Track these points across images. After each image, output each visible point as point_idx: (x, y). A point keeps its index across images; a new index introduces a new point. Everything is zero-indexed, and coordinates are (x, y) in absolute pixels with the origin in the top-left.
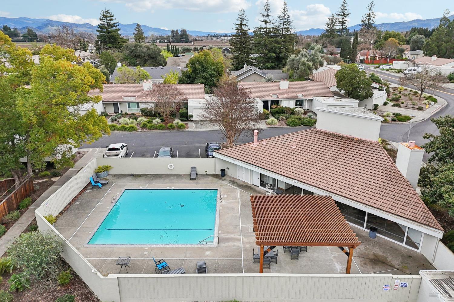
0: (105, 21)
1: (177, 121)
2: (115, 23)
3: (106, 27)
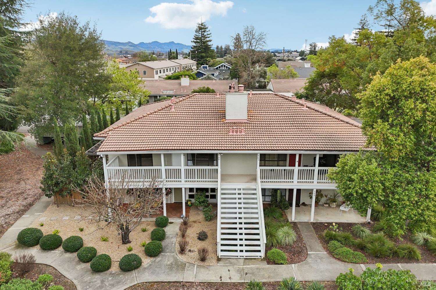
0: (200, 32)
2: (208, 35)
3: (200, 38)
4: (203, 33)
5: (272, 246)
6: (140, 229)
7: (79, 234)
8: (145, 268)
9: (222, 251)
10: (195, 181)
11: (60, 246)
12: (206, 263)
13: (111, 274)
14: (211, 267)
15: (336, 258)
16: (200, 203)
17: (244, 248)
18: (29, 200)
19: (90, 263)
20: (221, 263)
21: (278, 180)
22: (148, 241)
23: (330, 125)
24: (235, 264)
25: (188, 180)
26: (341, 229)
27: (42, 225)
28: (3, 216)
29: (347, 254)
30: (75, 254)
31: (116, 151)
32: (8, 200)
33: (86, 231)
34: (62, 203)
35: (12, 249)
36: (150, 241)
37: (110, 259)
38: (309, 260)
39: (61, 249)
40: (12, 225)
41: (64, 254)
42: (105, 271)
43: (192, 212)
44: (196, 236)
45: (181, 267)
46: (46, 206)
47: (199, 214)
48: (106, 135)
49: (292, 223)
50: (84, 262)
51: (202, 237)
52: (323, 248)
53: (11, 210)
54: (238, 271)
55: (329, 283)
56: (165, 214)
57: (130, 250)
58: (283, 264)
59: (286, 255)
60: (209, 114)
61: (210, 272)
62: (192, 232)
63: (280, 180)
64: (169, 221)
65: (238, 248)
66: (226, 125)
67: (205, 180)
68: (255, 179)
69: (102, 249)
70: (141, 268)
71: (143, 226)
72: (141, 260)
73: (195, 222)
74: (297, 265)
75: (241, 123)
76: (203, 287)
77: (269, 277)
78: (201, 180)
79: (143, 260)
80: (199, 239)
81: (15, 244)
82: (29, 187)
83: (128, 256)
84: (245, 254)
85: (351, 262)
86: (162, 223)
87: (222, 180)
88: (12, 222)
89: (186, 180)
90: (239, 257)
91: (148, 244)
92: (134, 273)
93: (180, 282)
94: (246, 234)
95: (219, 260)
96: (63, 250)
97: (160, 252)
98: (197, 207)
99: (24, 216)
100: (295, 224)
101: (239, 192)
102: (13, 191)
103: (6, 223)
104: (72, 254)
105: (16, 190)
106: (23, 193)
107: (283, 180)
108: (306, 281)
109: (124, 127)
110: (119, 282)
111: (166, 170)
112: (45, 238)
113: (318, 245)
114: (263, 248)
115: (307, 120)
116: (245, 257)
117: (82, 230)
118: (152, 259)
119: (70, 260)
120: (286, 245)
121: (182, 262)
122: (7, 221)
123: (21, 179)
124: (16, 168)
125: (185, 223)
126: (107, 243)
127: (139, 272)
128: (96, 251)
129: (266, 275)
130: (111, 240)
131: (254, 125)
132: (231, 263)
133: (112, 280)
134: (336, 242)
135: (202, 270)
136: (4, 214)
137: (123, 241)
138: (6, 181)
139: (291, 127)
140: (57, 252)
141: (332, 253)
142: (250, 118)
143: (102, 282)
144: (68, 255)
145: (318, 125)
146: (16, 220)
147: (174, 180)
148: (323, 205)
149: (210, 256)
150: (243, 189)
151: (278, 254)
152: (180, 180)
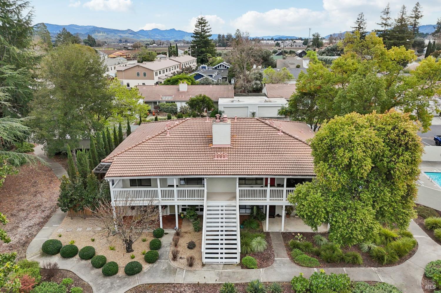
0: (200, 27)
2: (208, 29)
3: (200, 33)
4: (203, 28)
5: (247, 253)
6: (141, 239)
7: (91, 244)
8: (145, 273)
9: (206, 258)
10: (186, 200)
11: (77, 254)
12: (192, 269)
13: (118, 277)
14: (197, 272)
15: (296, 263)
16: (190, 216)
17: (224, 256)
18: (47, 213)
19: (102, 268)
20: (205, 268)
21: (254, 198)
22: (147, 250)
23: (300, 150)
24: (216, 269)
25: (180, 198)
26: (305, 238)
27: (60, 236)
28: (27, 228)
29: (304, 260)
30: (90, 261)
31: (121, 176)
32: (28, 212)
33: (97, 241)
34: (75, 216)
35: (37, 257)
36: (149, 250)
37: (117, 265)
38: (275, 265)
39: (77, 256)
40: (35, 236)
41: (80, 261)
42: (114, 275)
43: (184, 223)
44: (186, 245)
45: (173, 271)
46: (62, 219)
47: (190, 226)
48: (111, 161)
49: (266, 232)
50: (97, 268)
51: (191, 246)
52: (287, 255)
53: (32, 223)
54: (218, 274)
55: (287, 283)
56: (161, 227)
57: (133, 258)
58: (253, 268)
59: (256, 261)
60: (198, 139)
61: (196, 276)
62: (184, 242)
63: (255, 198)
64: (165, 232)
65: (219, 256)
66: (212, 150)
67: (194, 198)
68: (235, 197)
69: (111, 257)
70: (142, 273)
71: (143, 237)
72: (142, 266)
73: (186, 233)
74: (264, 269)
75: (225, 148)
76: (189, 288)
77: (241, 279)
78: (190, 198)
79: (143, 266)
80: (189, 248)
81: (39, 252)
82: (45, 200)
83: (132, 262)
84: (224, 260)
85: (307, 267)
86: (159, 234)
87: (208, 198)
88: (35, 233)
89: (178, 199)
90: (219, 263)
91: (147, 253)
92: (137, 277)
93: (172, 284)
94: (226, 244)
95: (203, 265)
96: (79, 257)
97: (157, 259)
98: (188, 220)
99: (44, 228)
100: (268, 234)
101: (222, 208)
102: (31, 203)
103: (30, 234)
104: (87, 261)
105: (34, 203)
106: (41, 205)
107: (258, 198)
108: (269, 282)
109: (126, 153)
110: (125, 284)
111: (161, 190)
112: (65, 249)
113: (283, 252)
114: (238, 256)
115: (281, 145)
116: (224, 263)
117: (93, 240)
118: (151, 265)
119: (86, 266)
120: (258, 253)
121: (174, 268)
122: (30, 232)
123: (37, 191)
124: (31, 181)
125: (178, 234)
126: (114, 251)
127: (140, 276)
128: (106, 259)
129: (239, 278)
130: (116, 248)
131: (236, 150)
132: (213, 268)
133: (119, 282)
134: (297, 250)
135: (190, 274)
136: (27, 226)
137: (127, 250)
138: (24, 193)
139: (266, 152)
140: (74, 259)
141: (293, 259)
142: (233, 143)
143: (112, 284)
144: (84, 262)
145: (289, 150)
146: (38, 231)
147: (168, 198)
148: (294, 216)
149: (196, 262)
150: (225, 206)
151: (250, 261)
152: (173, 199)
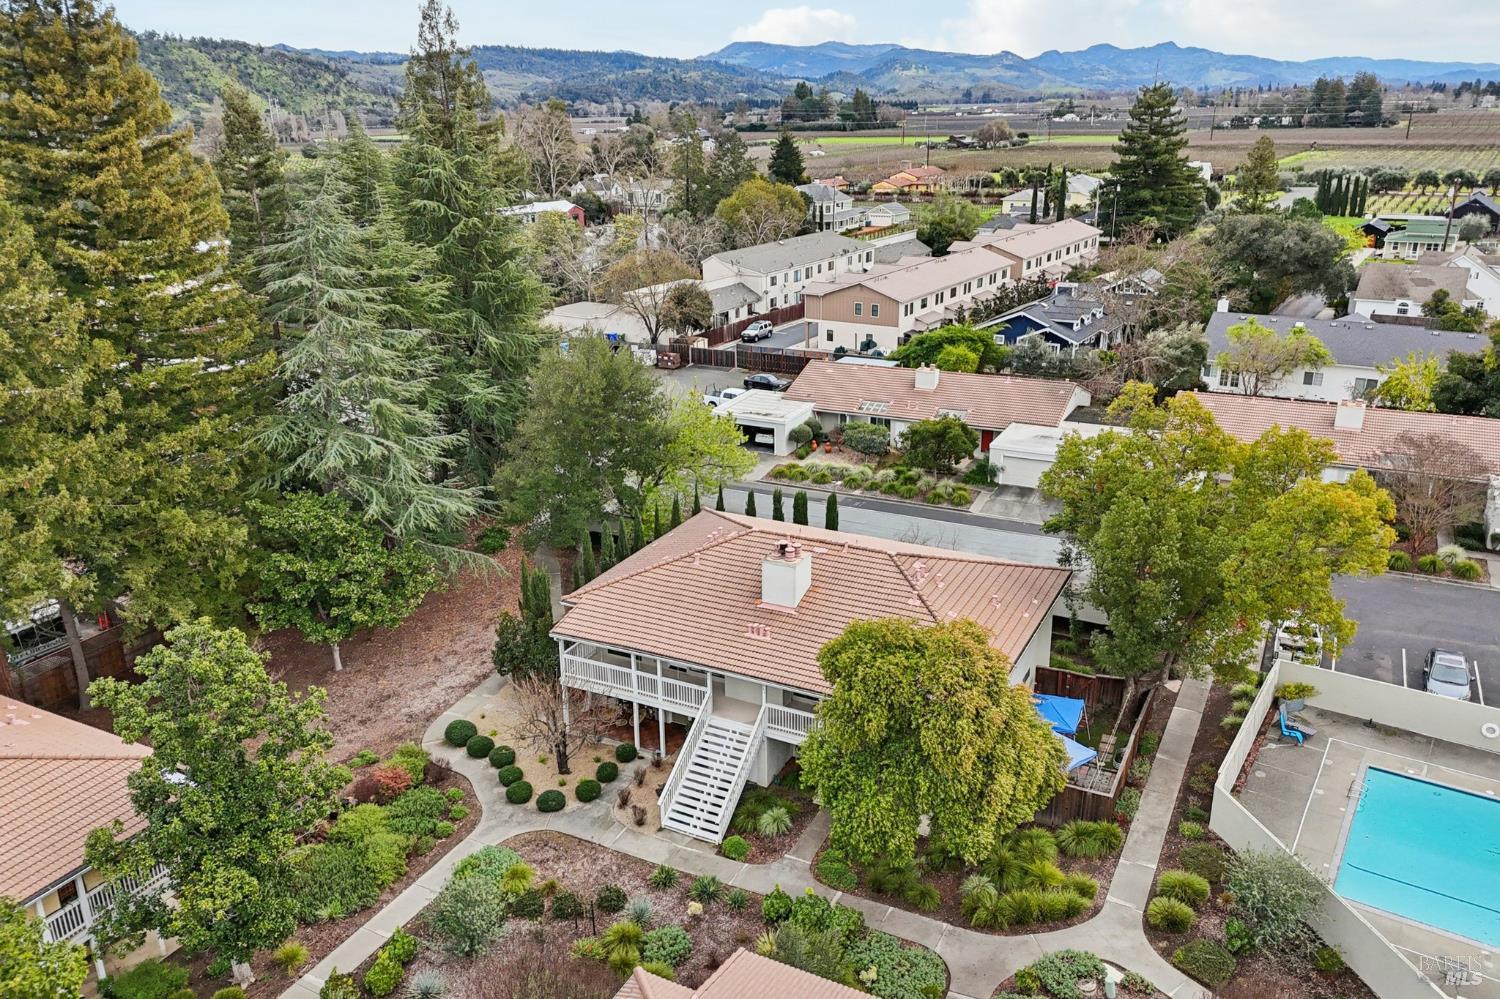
1: (1449, 551)
4: (1155, 120)
5: (745, 830)
6: (593, 756)
7: (516, 745)
8: (565, 814)
9: (670, 818)
10: (676, 703)
11: (488, 754)
12: (637, 830)
13: (524, 809)
14: (644, 837)
15: (814, 874)
17: (700, 824)
19: (509, 788)
20: (659, 834)
22: (590, 777)
24: (675, 841)
27: (482, 718)
28: (446, 689)
30: (500, 771)
32: (460, 660)
35: (435, 744)
36: (593, 779)
37: (532, 790)
38: (776, 864)
40: (449, 708)
41: (488, 767)
42: (520, 803)
44: (655, 788)
46: (501, 686)
48: (577, 601)
50: (503, 785)
52: (814, 856)
53: (457, 681)
54: (672, 850)
56: (637, 742)
57: (562, 784)
58: (735, 859)
59: (750, 849)
60: (746, 582)
61: (637, 843)
64: (640, 755)
65: (693, 821)
66: (755, 613)
67: (690, 704)
69: (530, 775)
70: (561, 812)
71: (600, 752)
72: (566, 802)
75: (780, 614)
76: (613, 857)
78: (681, 702)
79: (569, 802)
81: (441, 737)
83: (554, 791)
84: (696, 832)
85: (829, 885)
86: (623, 755)
87: (717, 710)
88: (452, 701)
89: (664, 698)
90: (687, 834)
91: (587, 782)
92: (550, 816)
93: (591, 843)
95: (661, 829)
96: (488, 761)
97: (595, 798)
99: (469, 695)
101: (732, 736)
103: (445, 701)
104: (496, 770)
110: (528, 822)
111: (638, 676)
112: (477, 741)
113: (812, 849)
114: (722, 830)
116: (693, 836)
118: (581, 804)
119: (491, 778)
120: (763, 835)
121: (612, 819)
122: (447, 697)
125: (658, 764)
126: (543, 765)
127: (555, 817)
128: (523, 774)
129: (699, 866)
130: (549, 763)
131: (800, 623)
132: (671, 839)
133: (522, 816)
135: (629, 836)
137: (559, 769)
138: (472, 619)
140: (482, 762)
141: (815, 866)
142: (803, 604)
143: (511, 816)
144: (491, 770)
146: (458, 699)
147: (648, 693)
149: (651, 821)
151: (735, 844)
